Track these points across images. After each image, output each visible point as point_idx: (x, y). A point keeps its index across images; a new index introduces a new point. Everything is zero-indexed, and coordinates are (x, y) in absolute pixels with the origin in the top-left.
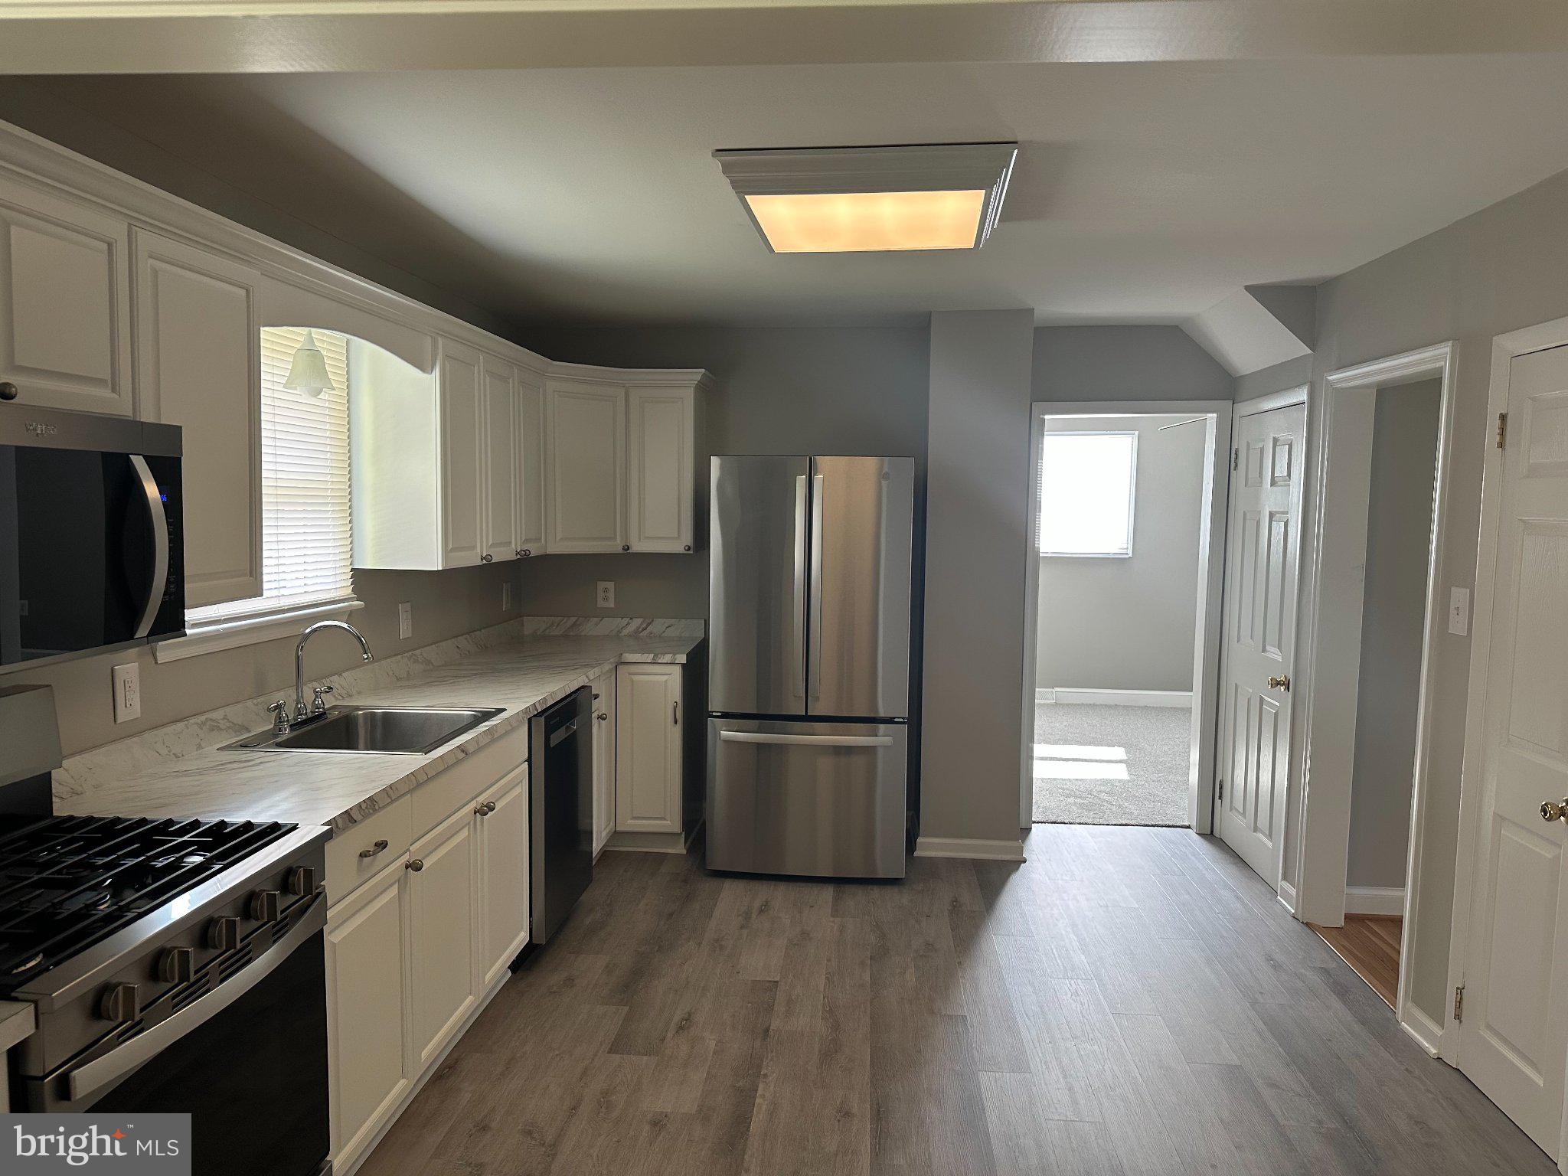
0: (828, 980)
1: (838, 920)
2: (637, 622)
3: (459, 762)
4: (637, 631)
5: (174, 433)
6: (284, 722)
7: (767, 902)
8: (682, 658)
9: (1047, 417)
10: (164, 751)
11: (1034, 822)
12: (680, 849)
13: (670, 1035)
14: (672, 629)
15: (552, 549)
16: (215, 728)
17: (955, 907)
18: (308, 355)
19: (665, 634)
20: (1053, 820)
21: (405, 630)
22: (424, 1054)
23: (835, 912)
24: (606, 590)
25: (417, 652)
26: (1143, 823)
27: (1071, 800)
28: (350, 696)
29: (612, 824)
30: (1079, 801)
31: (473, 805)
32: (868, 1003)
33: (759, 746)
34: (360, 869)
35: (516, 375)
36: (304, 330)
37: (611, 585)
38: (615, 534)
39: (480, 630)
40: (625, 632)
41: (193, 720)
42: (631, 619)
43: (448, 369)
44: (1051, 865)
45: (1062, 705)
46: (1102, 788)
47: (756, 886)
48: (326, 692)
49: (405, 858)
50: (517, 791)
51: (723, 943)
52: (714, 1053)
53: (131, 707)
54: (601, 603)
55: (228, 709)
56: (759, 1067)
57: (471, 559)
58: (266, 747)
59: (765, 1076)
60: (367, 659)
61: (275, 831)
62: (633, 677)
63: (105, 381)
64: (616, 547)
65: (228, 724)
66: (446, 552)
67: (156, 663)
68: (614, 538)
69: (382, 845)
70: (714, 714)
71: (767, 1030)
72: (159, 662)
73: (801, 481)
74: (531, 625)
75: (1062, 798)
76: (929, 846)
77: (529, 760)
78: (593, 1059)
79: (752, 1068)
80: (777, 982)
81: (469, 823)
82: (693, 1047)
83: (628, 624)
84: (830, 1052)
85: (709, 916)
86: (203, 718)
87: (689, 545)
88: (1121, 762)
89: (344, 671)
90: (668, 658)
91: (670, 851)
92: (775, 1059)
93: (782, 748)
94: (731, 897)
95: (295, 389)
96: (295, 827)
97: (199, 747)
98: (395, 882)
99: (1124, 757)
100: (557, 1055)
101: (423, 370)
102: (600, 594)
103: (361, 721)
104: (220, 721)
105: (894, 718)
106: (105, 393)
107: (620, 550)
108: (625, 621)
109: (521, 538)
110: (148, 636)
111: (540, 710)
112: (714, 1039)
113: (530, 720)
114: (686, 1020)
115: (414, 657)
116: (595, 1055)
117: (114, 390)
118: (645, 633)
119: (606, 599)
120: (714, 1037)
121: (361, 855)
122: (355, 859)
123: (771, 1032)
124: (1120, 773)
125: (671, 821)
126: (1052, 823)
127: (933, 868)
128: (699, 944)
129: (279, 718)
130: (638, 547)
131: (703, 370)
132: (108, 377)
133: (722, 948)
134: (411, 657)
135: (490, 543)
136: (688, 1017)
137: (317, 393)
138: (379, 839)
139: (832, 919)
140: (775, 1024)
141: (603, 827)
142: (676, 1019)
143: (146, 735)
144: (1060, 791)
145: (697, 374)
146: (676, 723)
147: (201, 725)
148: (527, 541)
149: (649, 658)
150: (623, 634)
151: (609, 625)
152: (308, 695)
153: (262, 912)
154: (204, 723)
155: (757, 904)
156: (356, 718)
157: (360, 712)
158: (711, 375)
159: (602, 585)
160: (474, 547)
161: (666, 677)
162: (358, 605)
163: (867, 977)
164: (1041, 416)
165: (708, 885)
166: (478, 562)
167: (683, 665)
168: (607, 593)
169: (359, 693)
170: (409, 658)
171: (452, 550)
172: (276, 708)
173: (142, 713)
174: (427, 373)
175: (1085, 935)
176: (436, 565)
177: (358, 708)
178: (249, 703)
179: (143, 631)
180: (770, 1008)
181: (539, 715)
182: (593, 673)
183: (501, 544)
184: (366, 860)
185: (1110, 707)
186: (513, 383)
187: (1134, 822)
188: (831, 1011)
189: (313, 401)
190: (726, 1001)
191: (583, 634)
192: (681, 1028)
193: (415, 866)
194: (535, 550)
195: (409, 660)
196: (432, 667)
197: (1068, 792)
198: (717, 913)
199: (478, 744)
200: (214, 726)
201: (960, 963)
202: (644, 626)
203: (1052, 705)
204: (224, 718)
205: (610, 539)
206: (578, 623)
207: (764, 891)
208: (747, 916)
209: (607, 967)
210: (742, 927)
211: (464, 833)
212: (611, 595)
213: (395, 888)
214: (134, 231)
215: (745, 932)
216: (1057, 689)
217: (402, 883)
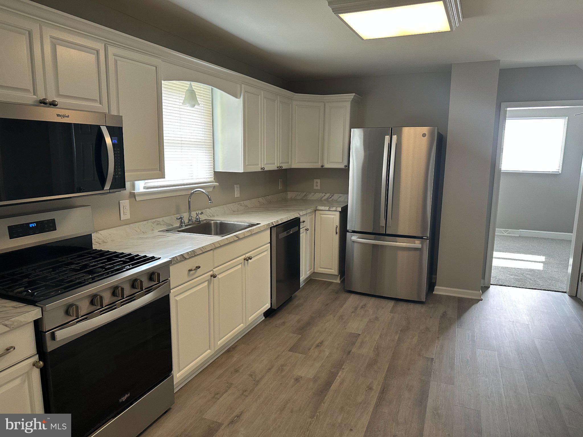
0: (380, 337)
1: (392, 314)
2: (328, 195)
3: (235, 241)
4: (328, 198)
5: (120, 118)
6: (183, 223)
7: (365, 304)
8: (340, 209)
9: (508, 109)
10: (139, 231)
11: (492, 284)
12: (338, 281)
13: (313, 348)
14: (340, 198)
15: (295, 166)
16: (158, 224)
17: (444, 315)
18: (190, 92)
19: (338, 200)
20: (501, 284)
21: (237, 194)
22: (219, 343)
23: (391, 312)
24: (317, 183)
25: (242, 202)
26: (543, 289)
27: (512, 277)
28: (214, 216)
29: (312, 269)
30: (516, 277)
31: (244, 257)
32: (394, 347)
33: (374, 246)
34: (189, 275)
35: (279, 100)
36: (189, 83)
37: (319, 181)
38: (318, 161)
39: (269, 196)
40: (324, 198)
41: (150, 221)
42: (326, 194)
43: (246, 97)
44: (493, 302)
45: (522, 237)
46: (529, 273)
47: (363, 297)
48: (201, 214)
49: (211, 273)
50: (265, 253)
51: (343, 317)
52: (327, 357)
53: (126, 215)
54: (315, 188)
55: (164, 218)
56: (342, 365)
57: (257, 169)
58: (174, 231)
59: (343, 369)
60: (210, 203)
61: (153, 259)
62: (322, 215)
63: (96, 100)
64: (318, 166)
65: (164, 223)
66: (245, 166)
67: (136, 200)
68: (318, 162)
69: (199, 267)
70: (349, 231)
71: (350, 352)
72: (137, 200)
73: (387, 138)
74: (290, 195)
75: (508, 275)
76: (440, 290)
77: (271, 243)
78: (282, 353)
79: (339, 366)
80: (360, 334)
81: (242, 263)
82: (319, 354)
83: (324, 196)
84: (372, 364)
85: (341, 307)
86: (154, 220)
87: (346, 165)
88: (542, 262)
89: (212, 207)
90: (334, 209)
91: (334, 281)
92: (349, 363)
93: (383, 246)
94: (353, 300)
95: (186, 105)
96: (159, 258)
97: (153, 230)
98: (206, 281)
99: (544, 260)
100: (270, 349)
101: (236, 97)
102: (315, 184)
103: (213, 225)
104: (161, 222)
105: (423, 237)
106: (97, 105)
107: (320, 167)
108: (324, 194)
109: (280, 161)
110: (109, 189)
111: (275, 225)
112: (328, 352)
113: (271, 228)
114: (320, 343)
115: (240, 204)
116: (284, 351)
117: (100, 104)
118: (331, 199)
119: (317, 186)
120: (329, 351)
121: (189, 270)
122: (186, 272)
123: (351, 353)
124: (540, 267)
125: (335, 271)
126: (500, 285)
127: (440, 299)
128: (334, 316)
129: (181, 222)
130: (327, 166)
131: (354, 94)
132: (98, 100)
133: (342, 319)
134: (239, 204)
135: (265, 163)
136: (322, 343)
137: (193, 106)
138: (197, 265)
139: (390, 314)
140: (354, 350)
141: (308, 270)
142: (317, 342)
143: (131, 225)
144: (509, 272)
145: (351, 96)
146: (337, 233)
147: (153, 223)
148: (282, 163)
149: (327, 208)
150: (322, 199)
151: (318, 196)
152: (194, 214)
153: (138, 286)
154: (154, 222)
155: (361, 304)
156: (210, 224)
157: (213, 222)
158: (358, 96)
159: (315, 181)
160: (258, 164)
161: (334, 216)
162: (216, 184)
163: (397, 338)
164: (505, 109)
165: (345, 295)
166: (260, 170)
167: (340, 212)
168: (317, 184)
169: (217, 215)
170: (238, 204)
171: (248, 165)
172: (180, 218)
173: (130, 217)
174: (238, 98)
175: (499, 333)
176: (241, 171)
177: (213, 220)
178: (173, 216)
179: (107, 187)
180: (354, 344)
181: (274, 227)
182: (301, 213)
183: (271, 164)
184: (191, 272)
185: (545, 239)
186: (277, 103)
187: (539, 288)
188: (377, 349)
189: (192, 109)
190: (338, 338)
191: (308, 199)
192: (318, 346)
193: (214, 276)
194: (285, 167)
195: (238, 205)
196: (248, 208)
197: (512, 273)
198: (344, 306)
199: (244, 235)
200: (159, 223)
201: (438, 337)
202: (330, 196)
203: (518, 237)
204: (163, 221)
205: (315, 162)
206: (307, 194)
207: (365, 300)
208: (356, 308)
209: (298, 320)
210: (353, 312)
211: (240, 266)
212: (319, 184)
213: (206, 284)
214: (107, 46)
215: (353, 314)
216: (520, 230)
217: (209, 282)
